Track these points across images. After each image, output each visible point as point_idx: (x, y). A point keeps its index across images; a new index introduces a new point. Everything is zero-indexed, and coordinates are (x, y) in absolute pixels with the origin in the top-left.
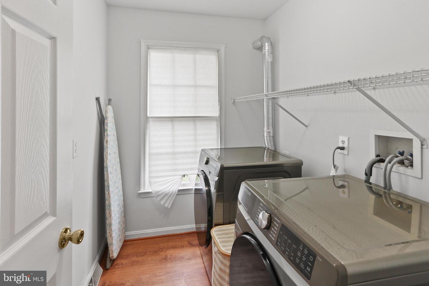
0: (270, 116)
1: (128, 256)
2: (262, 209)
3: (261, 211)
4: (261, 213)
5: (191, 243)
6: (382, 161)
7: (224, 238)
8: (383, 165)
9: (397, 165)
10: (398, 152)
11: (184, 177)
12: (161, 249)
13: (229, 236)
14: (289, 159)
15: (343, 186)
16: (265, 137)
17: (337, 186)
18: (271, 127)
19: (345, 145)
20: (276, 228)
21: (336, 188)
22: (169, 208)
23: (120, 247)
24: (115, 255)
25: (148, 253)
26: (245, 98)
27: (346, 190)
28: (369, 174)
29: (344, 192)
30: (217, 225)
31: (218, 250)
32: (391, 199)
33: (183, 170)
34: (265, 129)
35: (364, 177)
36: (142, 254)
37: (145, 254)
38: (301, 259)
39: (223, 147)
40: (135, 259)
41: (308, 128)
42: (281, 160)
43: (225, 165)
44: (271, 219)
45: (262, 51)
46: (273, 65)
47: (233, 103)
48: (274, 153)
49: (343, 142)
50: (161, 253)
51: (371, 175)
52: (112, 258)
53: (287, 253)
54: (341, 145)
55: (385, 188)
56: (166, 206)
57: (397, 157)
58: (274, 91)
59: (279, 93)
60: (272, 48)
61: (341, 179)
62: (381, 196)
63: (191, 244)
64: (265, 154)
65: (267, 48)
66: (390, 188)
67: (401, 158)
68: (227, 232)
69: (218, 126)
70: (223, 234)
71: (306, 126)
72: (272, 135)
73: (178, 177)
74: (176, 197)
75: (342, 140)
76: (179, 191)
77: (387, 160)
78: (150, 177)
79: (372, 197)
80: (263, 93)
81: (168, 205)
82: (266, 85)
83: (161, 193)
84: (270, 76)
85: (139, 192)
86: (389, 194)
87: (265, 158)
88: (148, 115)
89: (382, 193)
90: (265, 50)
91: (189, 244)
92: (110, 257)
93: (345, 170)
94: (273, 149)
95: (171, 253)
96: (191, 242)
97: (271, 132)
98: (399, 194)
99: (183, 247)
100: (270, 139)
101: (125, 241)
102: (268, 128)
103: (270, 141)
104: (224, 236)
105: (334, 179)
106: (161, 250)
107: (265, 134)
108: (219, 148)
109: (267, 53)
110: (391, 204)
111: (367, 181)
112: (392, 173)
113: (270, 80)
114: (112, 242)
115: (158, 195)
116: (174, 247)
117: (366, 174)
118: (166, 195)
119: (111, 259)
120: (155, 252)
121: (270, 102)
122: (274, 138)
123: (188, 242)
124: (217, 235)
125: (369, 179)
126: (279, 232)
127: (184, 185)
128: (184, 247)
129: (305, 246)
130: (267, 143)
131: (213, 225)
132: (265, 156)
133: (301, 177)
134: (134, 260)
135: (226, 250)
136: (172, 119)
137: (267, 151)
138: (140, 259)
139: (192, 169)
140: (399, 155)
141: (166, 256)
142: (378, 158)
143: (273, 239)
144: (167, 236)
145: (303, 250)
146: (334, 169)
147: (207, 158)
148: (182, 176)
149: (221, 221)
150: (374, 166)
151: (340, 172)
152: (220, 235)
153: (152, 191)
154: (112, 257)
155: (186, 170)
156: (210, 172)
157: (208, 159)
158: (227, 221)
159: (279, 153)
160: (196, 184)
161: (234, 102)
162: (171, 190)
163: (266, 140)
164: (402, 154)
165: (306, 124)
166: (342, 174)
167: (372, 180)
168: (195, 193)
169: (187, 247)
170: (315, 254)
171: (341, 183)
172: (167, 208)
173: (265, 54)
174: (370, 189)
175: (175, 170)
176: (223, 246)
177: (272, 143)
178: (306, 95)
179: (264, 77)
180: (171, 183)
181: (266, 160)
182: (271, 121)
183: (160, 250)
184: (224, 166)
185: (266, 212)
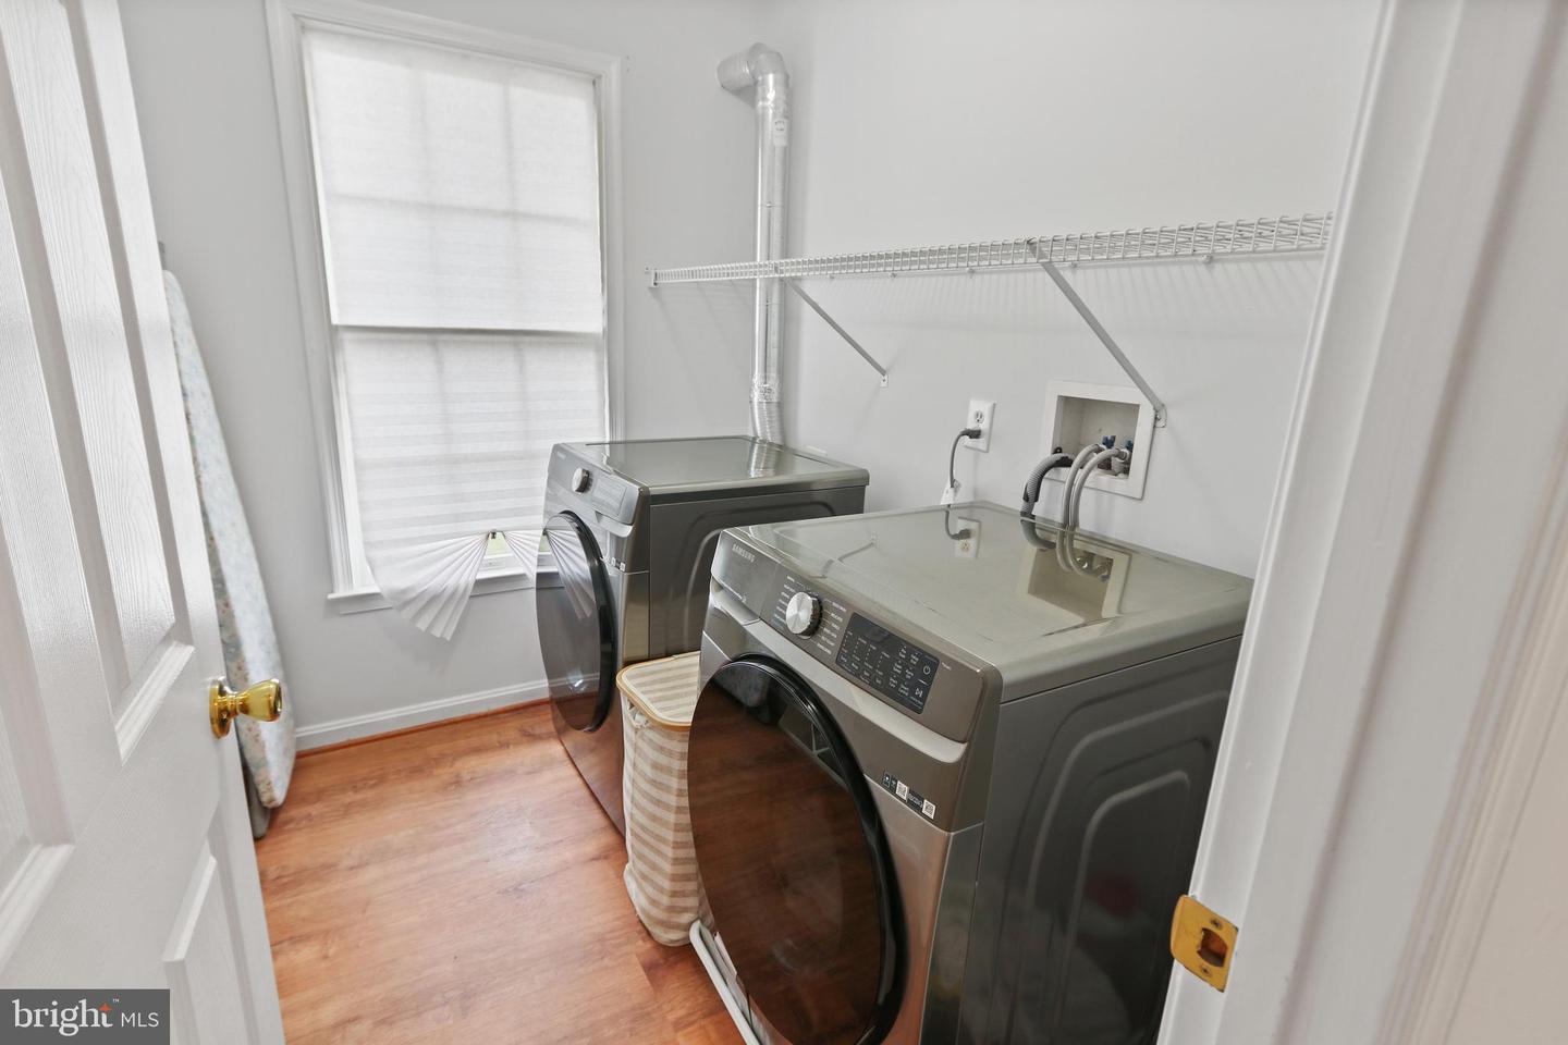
0: (774, 339)
1: (319, 795)
2: (793, 591)
3: (792, 595)
4: (794, 599)
5: (531, 732)
6: (1066, 463)
7: (661, 690)
8: (1066, 472)
9: (1097, 471)
10: (1102, 440)
11: (494, 537)
12: (434, 759)
13: (671, 684)
14: (830, 470)
15: (965, 534)
16: (756, 406)
17: (952, 533)
18: (773, 374)
19: (984, 426)
20: (836, 626)
21: (949, 538)
22: (448, 639)
23: (290, 771)
24: (279, 794)
25: (393, 777)
26: (693, 274)
27: (972, 542)
28: (1032, 497)
29: (965, 548)
30: (628, 663)
31: (650, 719)
32: (1073, 551)
33: (487, 515)
34: (757, 379)
35: (1020, 505)
36: (371, 782)
37: (381, 780)
38: (901, 678)
39: (619, 438)
40: (350, 797)
41: (886, 378)
42: (800, 472)
43: (654, 490)
44: (821, 608)
45: (753, 103)
46: (790, 158)
47: (651, 288)
48: (781, 452)
49: (979, 416)
50: (436, 772)
51: (1036, 500)
52: (271, 806)
53: (866, 674)
54: (971, 426)
55: (1064, 525)
56: (437, 633)
57: (1099, 450)
58: (787, 258)
59: (804, 263)
60: (787, 95)
61: (964, 513)
62: (1052, 545)
63: (530, 735)
64: (755, 456)
65: (771, 95)
66: (1076, 524)
67: (1106, 452)
68: (664, 675)
69: (600, 369)
70: (654, 682)
71: (883, 372)
72: (775, 400)
73: (471, 538)
74: (468, 607)
75: (976, 410)
76: (479, 583)
77: (1077, 461)
78: (368, 544)
79: (1032, 550)
80: (754, 259)
81: (444, 629)
82: (766, 233)
83: (414, 595)
84: (777, 201)
85: (331, 596)
86: (1072, 539)
87: (752, 469)
88: (335, 320)
89: (1055, 539)
90: (764, 99)
91: (525, 735)
92: (260, 802)
93: (975, 492)
94: (778, 441)
95: (470, 765)
96: (527, 728)
97: (775, 389)
98: (1091, 538)
99: (508, 747)
100: (769, 413)
101: (299, 756)
102: (766, 379)
103: (770, 417)
104: (657, 687)
105: (948, 513)
106: (438, 760)
107: (756, 396)
108: (608, 440)
109: (771, 111)
110: (1071, 562)
111: (1027, 513)
112: (1084, 492)
113: (777, 213)
114: (264, 757)
115: (404, 600)
116: (477, 750)
117: (1026, 498)
118: (433, 600)
119: (265, 808)
120: (416, 771)
121: (776, 288)
122: (782, 409)
123: (520, 730)
124: (638, 685)
125: (1031, 508)
126: (846, 634)
127: (491, 565)
128: (511, 746)
129: (913, 648)
130: (758, 424)
131: (620, 663)
132: (753, 464)
133: (862, 512)
134: (348, 800)
135: (671, 716)
136: (434, 336)
137: (761, 448)
138: (369, 794)
139: (517, 512)
140: (1104, 447)
141: (458, 776)
142: (1059, 456)
143: (829, 652)
144: (445, 725)
145: (908, 658)
146: (951, 490)
147: (584, 470)
148: (485, 535)
149: (644, 652)
150: (1046, 476)
151: (964, 497)
152: (644, 684)
153: (381, 588)
154: (272, 800)
155: (497, 515)
156: (599, 515)
157: (588, 472)
158: (661, 649)
159: (795, 453)
160: (541, 561)
161: (655, 284)
162: (451, 582)
163: (757, 416)
164: (1109, 443)
165: (884, 367)
166: (968, 501)
167: (1038, 509)
168: (537, 589)
169: (517, 744)
170: (936, 659)
171: (960, 525)
172: (442, 639)
173: (764, 116)
174: (1031, 528)
175: (457, 518)
176: (663, 709)
177: (776, 424)
178: (890, 274)
179: (759, 203)
180: (446, 561)
181: (756, 475)
182: (773, 353)
183: (433, 762)
184: (652, 493)
185: (807, 592)
